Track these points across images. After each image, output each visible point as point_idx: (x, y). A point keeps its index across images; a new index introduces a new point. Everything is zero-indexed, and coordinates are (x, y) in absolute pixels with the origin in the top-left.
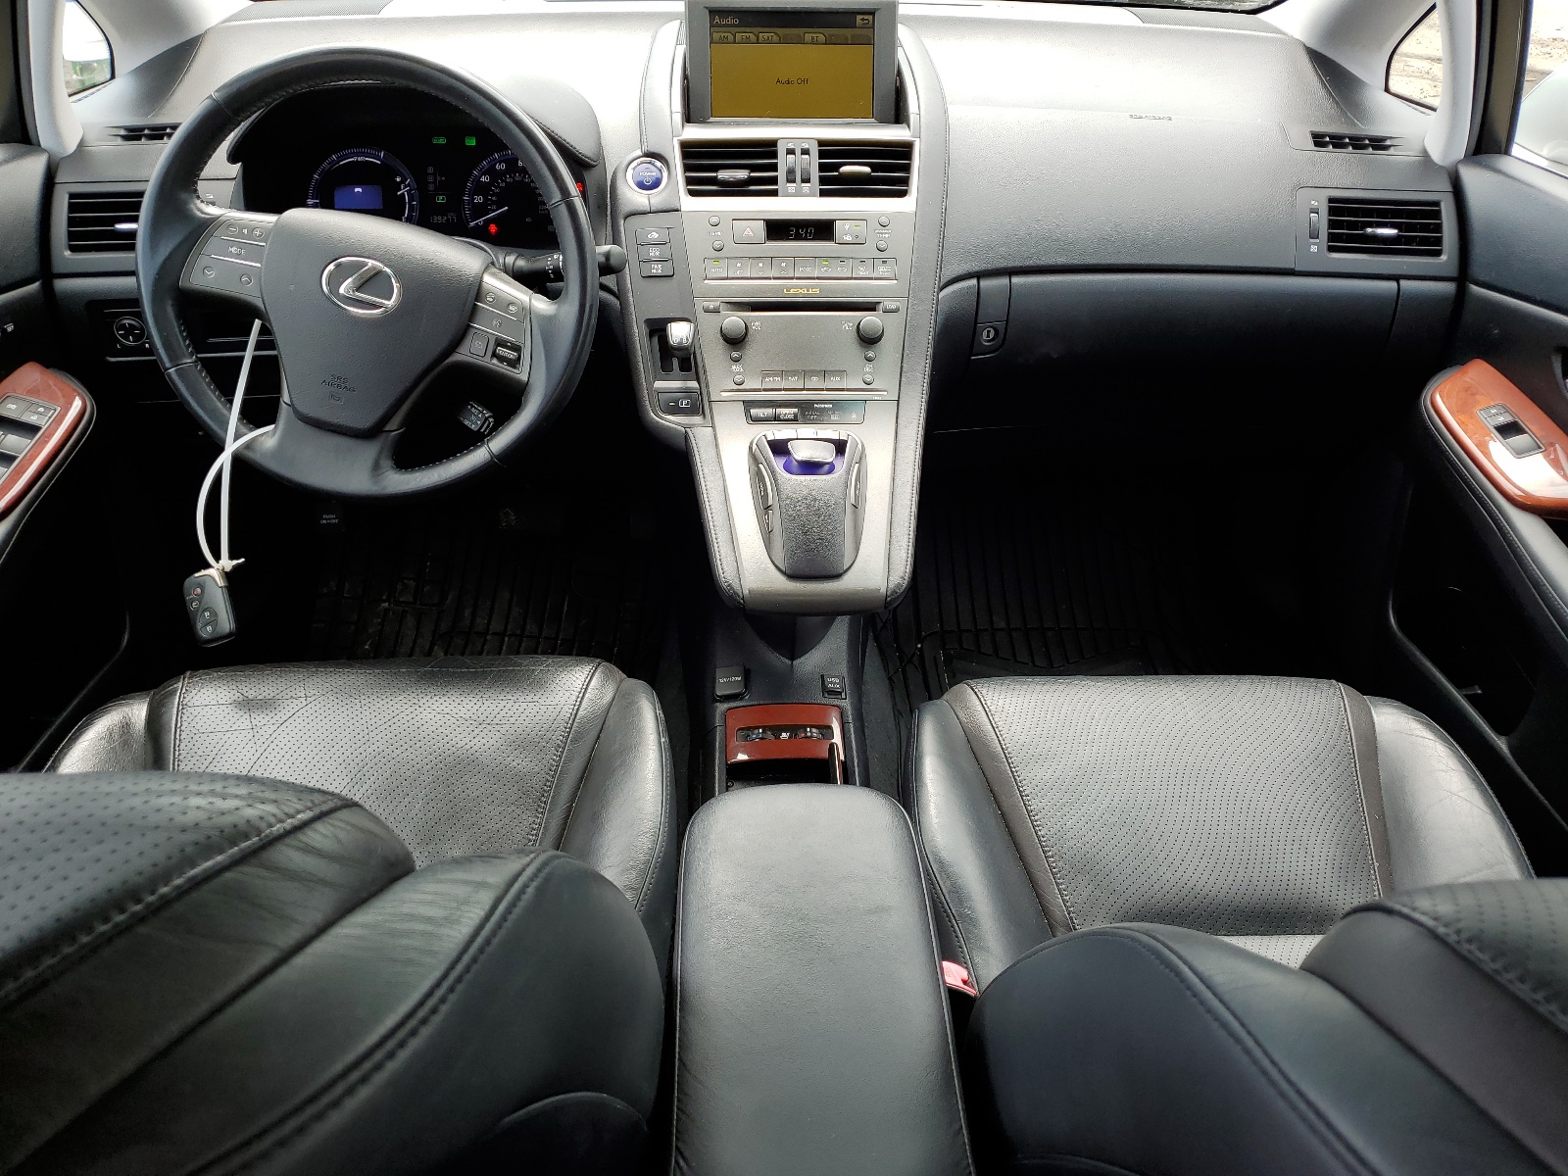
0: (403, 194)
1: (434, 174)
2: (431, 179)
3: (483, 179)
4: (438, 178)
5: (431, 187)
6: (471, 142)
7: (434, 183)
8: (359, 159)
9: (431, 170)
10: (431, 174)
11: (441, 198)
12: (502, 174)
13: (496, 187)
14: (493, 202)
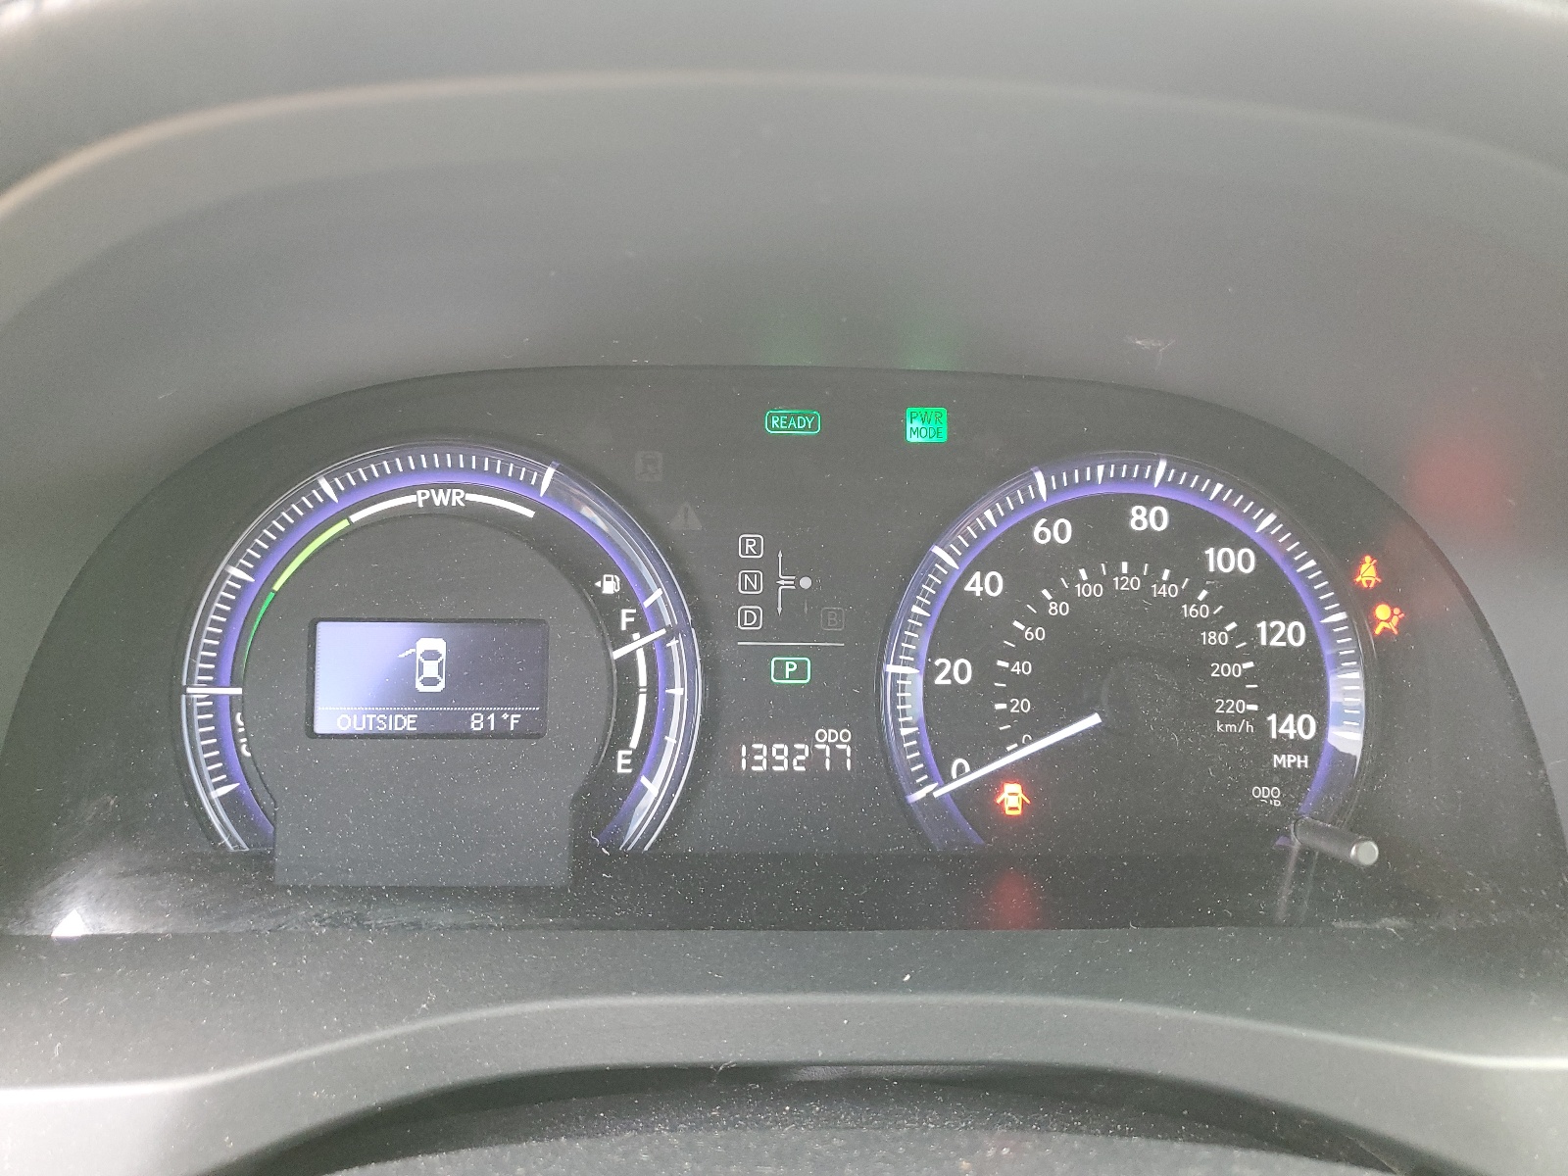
0: (632, 655)
1: (767, 566)
2: (750, 583)
3: (975, 586)
4: (785, 582)
5: (750, 617)
6: (924, 427)
7: (766, 601)
8: (440, 498)
9: (750, 544)
10: (751, 564)
11: (790, 665)
12: (1055, 563)
13: (1031, 622)
14: (1018, 686)
